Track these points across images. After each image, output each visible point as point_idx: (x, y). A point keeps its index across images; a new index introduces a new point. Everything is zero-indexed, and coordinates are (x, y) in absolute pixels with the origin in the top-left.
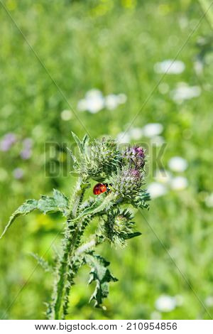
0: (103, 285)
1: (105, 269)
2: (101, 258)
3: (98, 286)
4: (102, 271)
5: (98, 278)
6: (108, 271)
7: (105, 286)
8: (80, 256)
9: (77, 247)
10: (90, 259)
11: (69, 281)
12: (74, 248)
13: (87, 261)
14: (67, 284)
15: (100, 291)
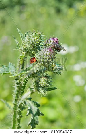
0: (35, 117)
1: (37, 108)
2: (35, 102)
3: (32, 118)
4: (35, 109)
5: (32, 113)
6: (38, 109)
7: (37, 118)
8: (23, 100)
9: (21, 95)
10: (28, 102)
11: (19, 115)
12: (20, 96)
13: (27, 103)
14: (18, 117)
15: (33, 120)
